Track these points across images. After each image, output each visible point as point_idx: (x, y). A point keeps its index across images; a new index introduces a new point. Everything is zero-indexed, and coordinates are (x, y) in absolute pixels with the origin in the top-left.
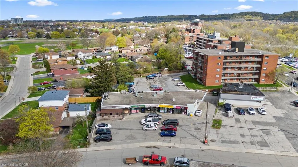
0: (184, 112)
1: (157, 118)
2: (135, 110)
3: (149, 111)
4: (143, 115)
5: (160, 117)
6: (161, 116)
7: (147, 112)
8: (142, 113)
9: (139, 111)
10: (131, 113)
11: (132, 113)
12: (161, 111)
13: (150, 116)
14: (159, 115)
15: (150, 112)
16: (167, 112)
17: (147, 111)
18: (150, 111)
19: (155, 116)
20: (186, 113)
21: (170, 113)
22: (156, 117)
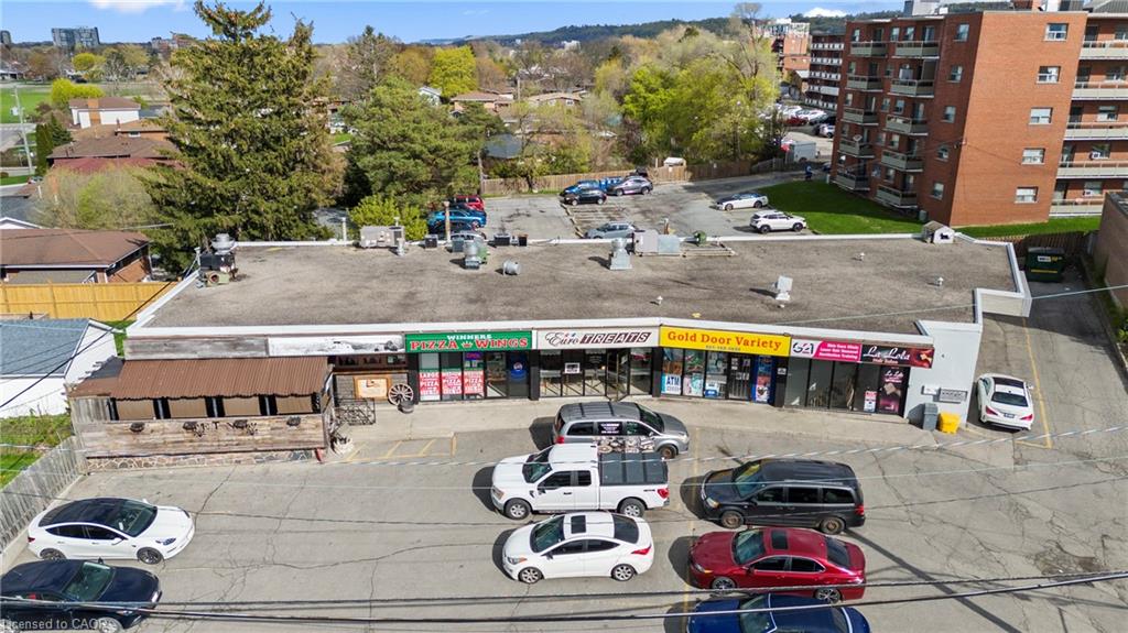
0: (881, 394)
1: (648, 444)
2: (451, 375)
3: (573, 379)
4: (519, 414)
5: (668, 437)
6: (678, 426)
7: (556, 388)
8: (508, 395)
9: (485, 385)
10: (416, 400)
11: (425, 395)
12: (670, 385)
13: (575, 430)
14: (659, 422)
15: (577, 387)
16: (726, 392)
17: (554, 381)
18: (581, 378)
19: (622, 430)
20: (902, 402)
21: (751, 398)
22: (632, 441)
